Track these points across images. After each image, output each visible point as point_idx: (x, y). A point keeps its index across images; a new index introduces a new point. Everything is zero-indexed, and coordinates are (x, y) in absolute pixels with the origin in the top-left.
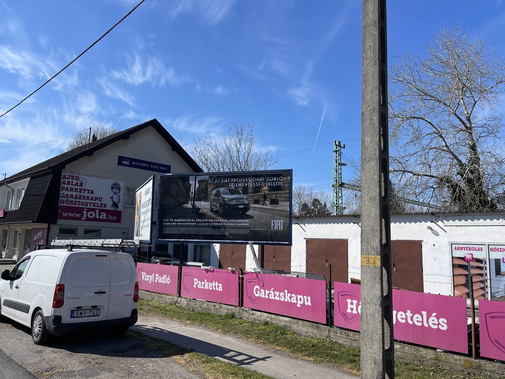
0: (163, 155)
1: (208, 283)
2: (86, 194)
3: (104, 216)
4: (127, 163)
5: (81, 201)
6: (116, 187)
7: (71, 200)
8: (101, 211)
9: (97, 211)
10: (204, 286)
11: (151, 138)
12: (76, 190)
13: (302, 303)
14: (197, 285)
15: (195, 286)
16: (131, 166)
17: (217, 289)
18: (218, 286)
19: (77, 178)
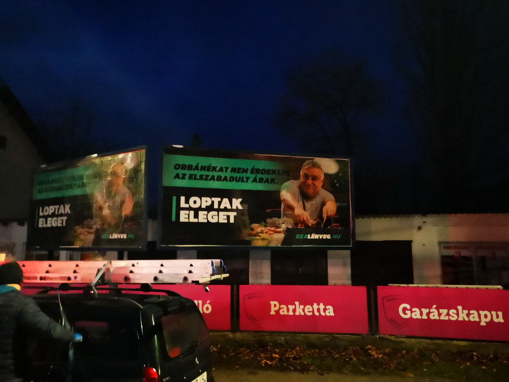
1: (302, 307)
10: (294, 310)
13: (488, 319)
14: (277, 312)
15: (273, 313)
17: (323, 314)
18: (325, 310)
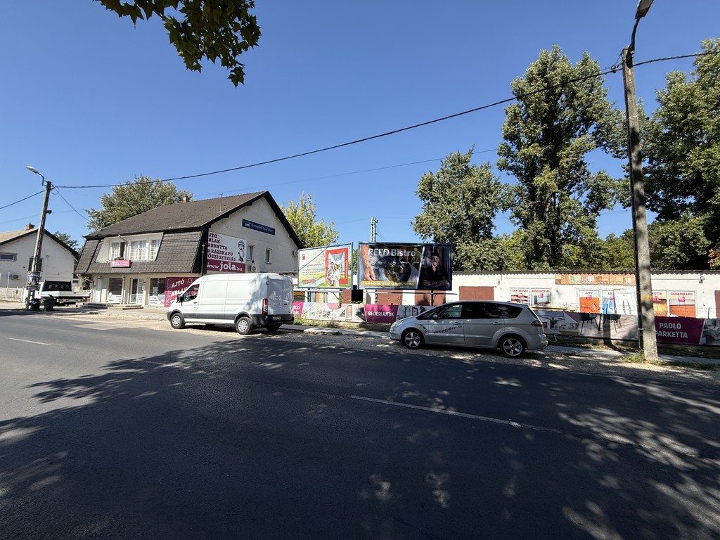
0: (270, 220)
2: (222, 250)
3: (234, 268)
4: (248, 225)
5: (219, 255)
6: (241, 244)
7: (212, 254)
8: (232, 263)
9: (230, 264)
11: (263, 206)
12: (215, 246)
16: (251, 227)
19: (216, 236)
